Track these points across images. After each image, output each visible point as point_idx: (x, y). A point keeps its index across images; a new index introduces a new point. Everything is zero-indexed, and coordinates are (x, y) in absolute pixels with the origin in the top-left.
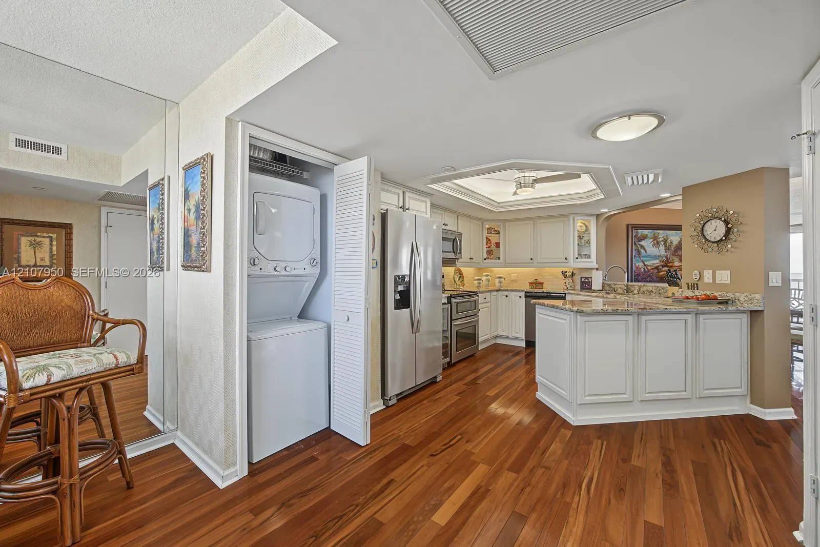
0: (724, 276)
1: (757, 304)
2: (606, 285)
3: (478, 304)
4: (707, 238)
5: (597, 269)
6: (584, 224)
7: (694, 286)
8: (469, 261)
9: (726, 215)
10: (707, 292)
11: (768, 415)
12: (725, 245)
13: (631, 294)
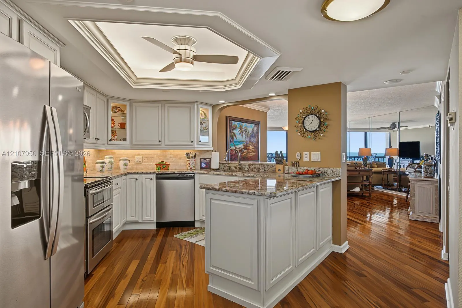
0: (316, 157)
1: (337, 175)
2: (221, 165)
3: (113, 190)
4: (306, 128)
5: (215, 151)
6: (203, 111)
7: (296, 164)
8: (94, 141)
9: (320, 112)
10: (306, 168)
11: (342, 249)
12: (318, 134)
13: (244, 171)
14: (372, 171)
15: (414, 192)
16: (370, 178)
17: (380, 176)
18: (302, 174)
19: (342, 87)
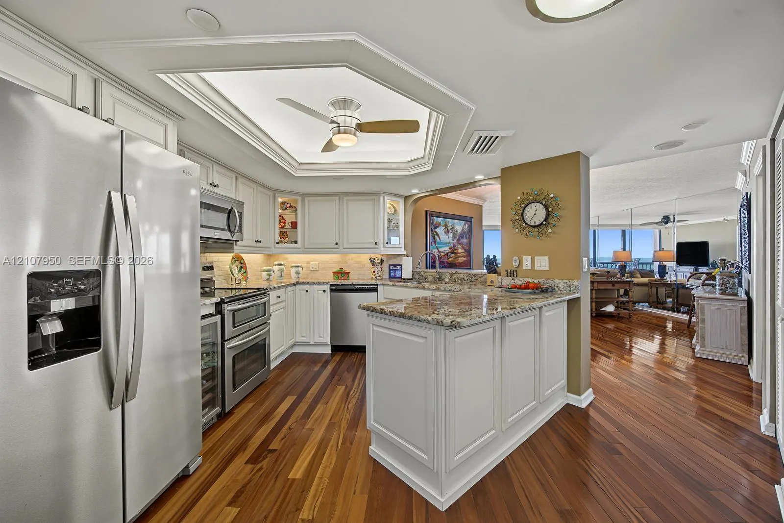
0: (543, 263)
1: (575, 291)
2: (415, 273)
3: (269, 306)
4: (527, 222)
5: (408, 256)
6: (392, 205)
7: (512, 274)
8: (254, 244)
9: (547, 198)
10: (527, 280)
11: (583, 402)
12: (545, 229)
13: (443, 282)
14: (634, 283)
15: (704, 315)
16: (630, 293)
17: (646, 289)
18: (520, 288)
19: (582, 159)
